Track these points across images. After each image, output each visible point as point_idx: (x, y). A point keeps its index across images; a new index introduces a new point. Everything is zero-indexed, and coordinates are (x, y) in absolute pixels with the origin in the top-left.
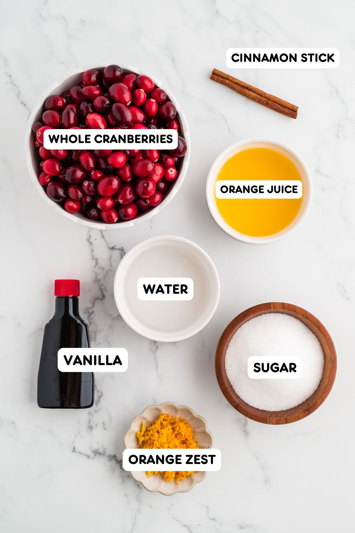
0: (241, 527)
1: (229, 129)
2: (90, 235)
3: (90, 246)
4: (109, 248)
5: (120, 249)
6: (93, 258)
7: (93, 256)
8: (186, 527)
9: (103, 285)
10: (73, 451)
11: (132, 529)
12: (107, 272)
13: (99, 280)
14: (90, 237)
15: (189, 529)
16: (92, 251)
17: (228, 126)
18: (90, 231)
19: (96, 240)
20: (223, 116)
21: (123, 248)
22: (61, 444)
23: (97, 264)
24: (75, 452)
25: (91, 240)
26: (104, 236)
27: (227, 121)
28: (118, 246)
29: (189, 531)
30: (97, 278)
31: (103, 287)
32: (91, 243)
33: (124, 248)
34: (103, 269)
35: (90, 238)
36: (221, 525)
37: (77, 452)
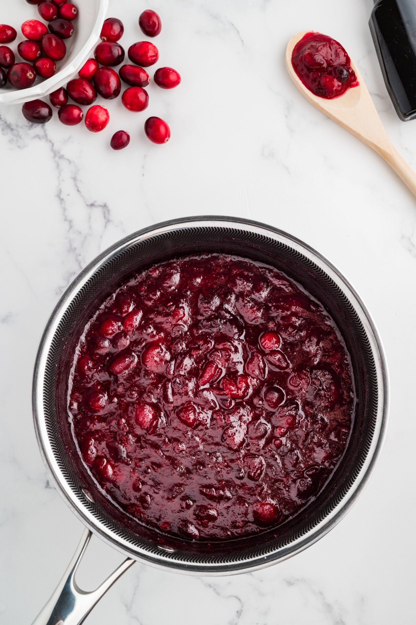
0: (290, 583)
1: (242, 41)
2: (61, 189)
3: (61, 203)
4: (87, 205)
5: (102, 206)
6: (65, 220)
7: (66, 217)
8: (211, 586)
9: (80, 255)
10: (46, 487)
11: (134, 594)
12: (86, 237)
13: (75, 249)
14: (61, 191)
15: (215, 589)
16: (64, 210)
17: (241, 38)
18: (60, 184)
19: (68, 195)
20: (233, 25)
21: (106, 204)
22: (29, 478)
23: (71, 227)
24: (49, 488)
25: (62, 196)
26: (79, 189)
27: (238, 32)
28: (100, 202)
29: (216, 592)
30: (71, 246)
31: (80, 258)
32: (62, 200)
33: (108, 205)
34: (80, 233)
35: (60, 193)
36: (261, 581)
37: (51, 488)
